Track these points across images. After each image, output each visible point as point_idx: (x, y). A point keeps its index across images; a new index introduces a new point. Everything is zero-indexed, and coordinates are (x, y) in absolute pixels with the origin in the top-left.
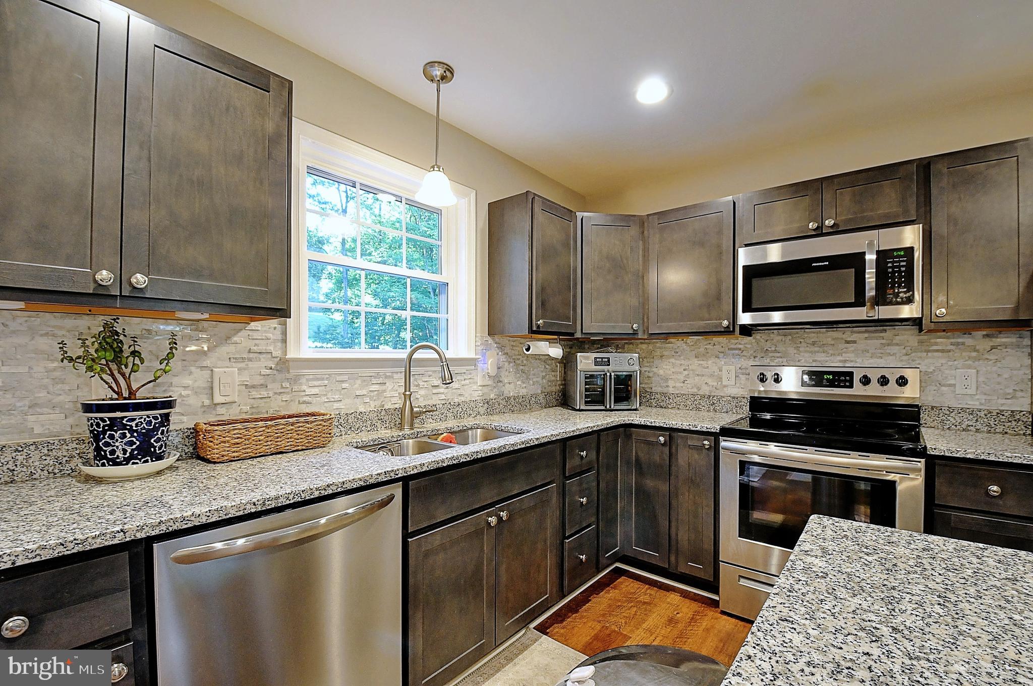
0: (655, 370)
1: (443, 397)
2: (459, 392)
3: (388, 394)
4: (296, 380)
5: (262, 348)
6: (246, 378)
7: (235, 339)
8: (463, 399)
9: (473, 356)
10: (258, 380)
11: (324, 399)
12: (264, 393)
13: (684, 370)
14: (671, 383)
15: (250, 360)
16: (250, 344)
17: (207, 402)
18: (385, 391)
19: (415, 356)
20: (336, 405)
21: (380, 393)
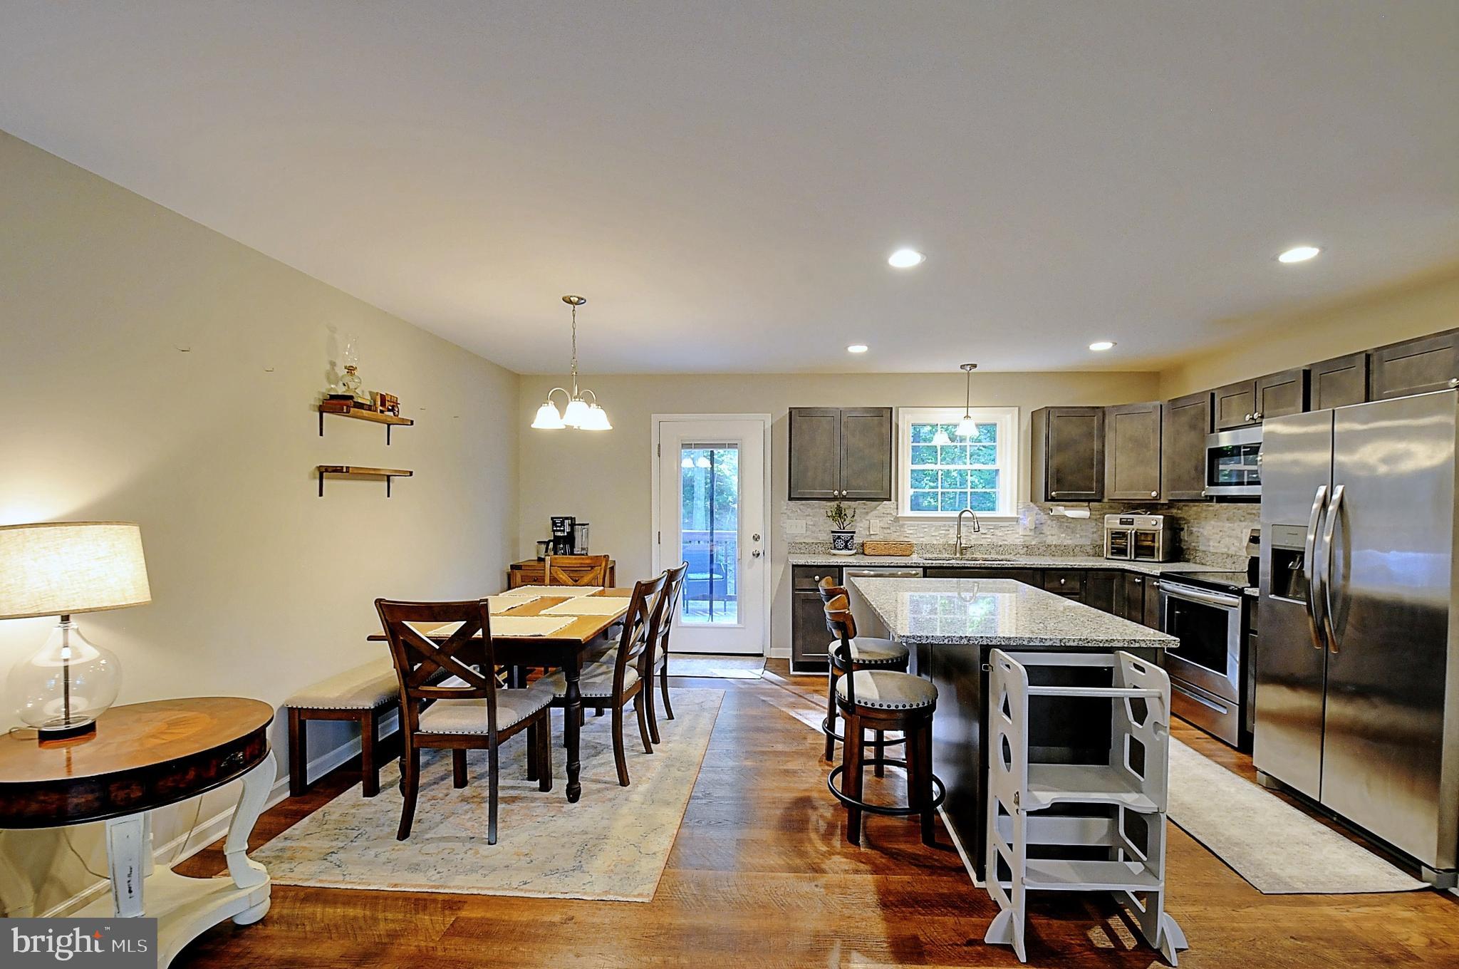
0: (1201, 530)
1: (990, 540)
2: (1003, 538)
3: (950, 536)
4: (902, 526)
5: (888, 512)
6: (882, 525)
7: (878, 508)
8: (1006, 543)
9: (1015, 515)
10: (886, 526)
11: (915, 536)
12: (889, 531)
13: (1221, 531)
14: (1211, 543)
15: (884, 517)
16: (884, 511)
17: (868, 533)
18: (948, 534)
19: (963, 516)
20: (921, 539)
21: (946, 535)
